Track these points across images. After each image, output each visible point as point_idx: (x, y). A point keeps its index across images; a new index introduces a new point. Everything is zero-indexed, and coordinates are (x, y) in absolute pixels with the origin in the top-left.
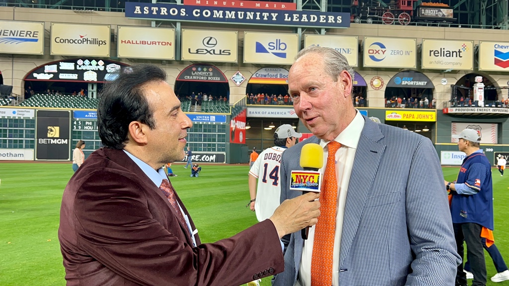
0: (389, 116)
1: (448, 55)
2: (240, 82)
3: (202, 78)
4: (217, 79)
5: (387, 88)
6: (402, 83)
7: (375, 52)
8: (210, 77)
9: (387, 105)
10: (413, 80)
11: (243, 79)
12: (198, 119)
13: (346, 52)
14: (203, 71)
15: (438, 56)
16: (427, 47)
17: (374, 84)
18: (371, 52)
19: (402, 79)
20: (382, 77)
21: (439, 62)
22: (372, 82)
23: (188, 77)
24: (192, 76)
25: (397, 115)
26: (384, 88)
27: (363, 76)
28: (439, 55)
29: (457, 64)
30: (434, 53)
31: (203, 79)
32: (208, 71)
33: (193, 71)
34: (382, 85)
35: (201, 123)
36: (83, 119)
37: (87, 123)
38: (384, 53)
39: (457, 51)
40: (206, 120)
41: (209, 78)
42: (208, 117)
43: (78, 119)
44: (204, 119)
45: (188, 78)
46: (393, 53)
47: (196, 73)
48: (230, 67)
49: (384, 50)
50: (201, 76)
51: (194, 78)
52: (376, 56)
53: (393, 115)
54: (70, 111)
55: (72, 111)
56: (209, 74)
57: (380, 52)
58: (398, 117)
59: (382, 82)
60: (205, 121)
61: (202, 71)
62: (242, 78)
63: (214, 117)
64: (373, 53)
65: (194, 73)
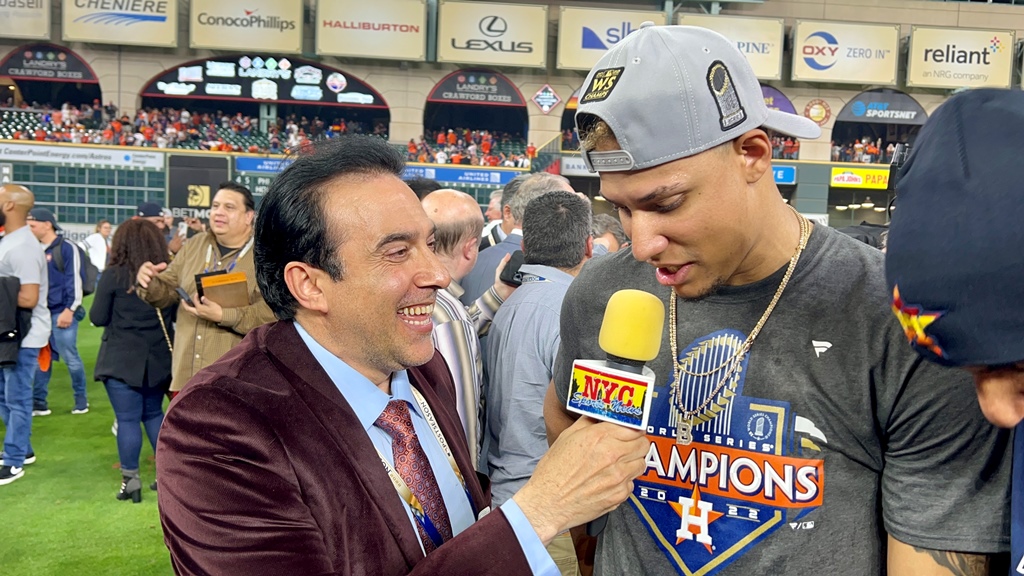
0: (837, 179)
1: (962, 59)
2: (550, 106)
3: (477, 97)
4: (505, 100)
5: (837, 123)
6: (866, 113)
7: (816, 51)
8: (493, 94)
10: (889, 109)
11: (554, 101)
12: (468, 178)
13: (758, 50)
15: (942, 60)
16: (920, 43)
17: (811, 115)
18: (809, 50)
19: (866, 106)
20: (829, 102)
21: (942, 74)
22: (807, 110)
23: (450, 95)
24: (458, 92)
25: (854, 176)
26: (831, 124)
27: (790, 98)
28: (944, 58)
29: (979, 77)
30: (934, 56)
31: (478, 98)
32: (488, 83)
33: (459, 83)
34: (827, 117)
35: (473, 185)
36: (253, 173)
37: (260, 180)
38: (833, 52)
39: (981, 51)
40: (483, 179)
41: (491, 98)
42: (487, 175)
43: (243, 173)
44: (478, 179)
45: (449, 96)
46: (851, 54)
47: (464, 86)
48: (531, 76)
49: (833, 47)
50: (475, 93)
51: (462, 96)
52: (819, 59)
53: (846, 176)
54: (228, 158)
55: (233, 158)
56: (490, 89)
57: (826, 51)
58: (856, 180)
59: (828, 111)
60: (480, 182)
61: (478, 82)
62: (555, 97)
63: (498, 175)
64: (812, 53)
65: (461, 86)
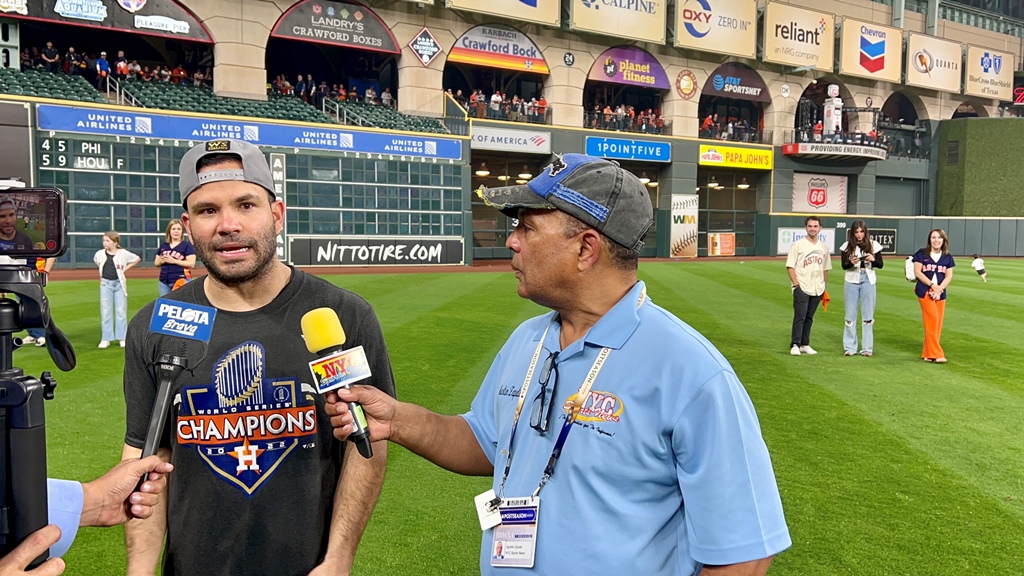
0: (704, 157)
1: (801, 38)
2: (430, 57)
3: (339, 36)
4: (374, 43)
5: (702, 97)
6: (724, 87)
7: (694, 16)
8: (359, 35)
9: (702, 134)
10: (741, 85)
11: (436, 49)
12: (396, 148)
13: (646, 9)
14: (341, 18)
15: (787, 38)
16: (776, 15)
17: (682, 87)
18: (688, 14)
19: (724, 80)
20: (695, 72)
21: (788, 51)
22: (678, 81)
23: (303, 30)
24: (314, 28)
25: (717, 154)
26: (697, 98)
27: (664, 66)
28: (789, 35)
29: (812, 57)
30: (783, 32)
31: (339, 39)
32: (351, 19)
33: (314, 14)
34: (694, 90)
35: (403, 159)
36: (68, 132)
37: (85, 147)
38: (708, 19)
39: (814, 31)
40: (415, 150)
41: (356, 39)
42: (420, 144)
43: (52, 134)
44: (410, 149)
45: (302, 33)
46: (721, 23)
47: (321, 20)
48: (406, 14)
49: (708, 13)
50: (336, 31)
51: (319, 33)
53: (711, 153)
54: (27, 106)
55: (33, 105)
56: (355, 27)
57: (702, 17)
58: (718, 158)
59: (695, 83)
60: (413, 153)
61: (338, 16)
62: (435, 45)
63: (434, 144)
64: (690, 18)
65: (317, 20)
